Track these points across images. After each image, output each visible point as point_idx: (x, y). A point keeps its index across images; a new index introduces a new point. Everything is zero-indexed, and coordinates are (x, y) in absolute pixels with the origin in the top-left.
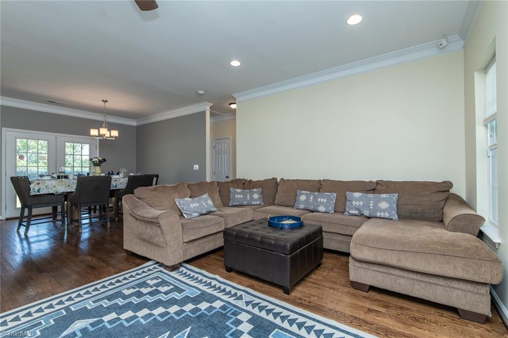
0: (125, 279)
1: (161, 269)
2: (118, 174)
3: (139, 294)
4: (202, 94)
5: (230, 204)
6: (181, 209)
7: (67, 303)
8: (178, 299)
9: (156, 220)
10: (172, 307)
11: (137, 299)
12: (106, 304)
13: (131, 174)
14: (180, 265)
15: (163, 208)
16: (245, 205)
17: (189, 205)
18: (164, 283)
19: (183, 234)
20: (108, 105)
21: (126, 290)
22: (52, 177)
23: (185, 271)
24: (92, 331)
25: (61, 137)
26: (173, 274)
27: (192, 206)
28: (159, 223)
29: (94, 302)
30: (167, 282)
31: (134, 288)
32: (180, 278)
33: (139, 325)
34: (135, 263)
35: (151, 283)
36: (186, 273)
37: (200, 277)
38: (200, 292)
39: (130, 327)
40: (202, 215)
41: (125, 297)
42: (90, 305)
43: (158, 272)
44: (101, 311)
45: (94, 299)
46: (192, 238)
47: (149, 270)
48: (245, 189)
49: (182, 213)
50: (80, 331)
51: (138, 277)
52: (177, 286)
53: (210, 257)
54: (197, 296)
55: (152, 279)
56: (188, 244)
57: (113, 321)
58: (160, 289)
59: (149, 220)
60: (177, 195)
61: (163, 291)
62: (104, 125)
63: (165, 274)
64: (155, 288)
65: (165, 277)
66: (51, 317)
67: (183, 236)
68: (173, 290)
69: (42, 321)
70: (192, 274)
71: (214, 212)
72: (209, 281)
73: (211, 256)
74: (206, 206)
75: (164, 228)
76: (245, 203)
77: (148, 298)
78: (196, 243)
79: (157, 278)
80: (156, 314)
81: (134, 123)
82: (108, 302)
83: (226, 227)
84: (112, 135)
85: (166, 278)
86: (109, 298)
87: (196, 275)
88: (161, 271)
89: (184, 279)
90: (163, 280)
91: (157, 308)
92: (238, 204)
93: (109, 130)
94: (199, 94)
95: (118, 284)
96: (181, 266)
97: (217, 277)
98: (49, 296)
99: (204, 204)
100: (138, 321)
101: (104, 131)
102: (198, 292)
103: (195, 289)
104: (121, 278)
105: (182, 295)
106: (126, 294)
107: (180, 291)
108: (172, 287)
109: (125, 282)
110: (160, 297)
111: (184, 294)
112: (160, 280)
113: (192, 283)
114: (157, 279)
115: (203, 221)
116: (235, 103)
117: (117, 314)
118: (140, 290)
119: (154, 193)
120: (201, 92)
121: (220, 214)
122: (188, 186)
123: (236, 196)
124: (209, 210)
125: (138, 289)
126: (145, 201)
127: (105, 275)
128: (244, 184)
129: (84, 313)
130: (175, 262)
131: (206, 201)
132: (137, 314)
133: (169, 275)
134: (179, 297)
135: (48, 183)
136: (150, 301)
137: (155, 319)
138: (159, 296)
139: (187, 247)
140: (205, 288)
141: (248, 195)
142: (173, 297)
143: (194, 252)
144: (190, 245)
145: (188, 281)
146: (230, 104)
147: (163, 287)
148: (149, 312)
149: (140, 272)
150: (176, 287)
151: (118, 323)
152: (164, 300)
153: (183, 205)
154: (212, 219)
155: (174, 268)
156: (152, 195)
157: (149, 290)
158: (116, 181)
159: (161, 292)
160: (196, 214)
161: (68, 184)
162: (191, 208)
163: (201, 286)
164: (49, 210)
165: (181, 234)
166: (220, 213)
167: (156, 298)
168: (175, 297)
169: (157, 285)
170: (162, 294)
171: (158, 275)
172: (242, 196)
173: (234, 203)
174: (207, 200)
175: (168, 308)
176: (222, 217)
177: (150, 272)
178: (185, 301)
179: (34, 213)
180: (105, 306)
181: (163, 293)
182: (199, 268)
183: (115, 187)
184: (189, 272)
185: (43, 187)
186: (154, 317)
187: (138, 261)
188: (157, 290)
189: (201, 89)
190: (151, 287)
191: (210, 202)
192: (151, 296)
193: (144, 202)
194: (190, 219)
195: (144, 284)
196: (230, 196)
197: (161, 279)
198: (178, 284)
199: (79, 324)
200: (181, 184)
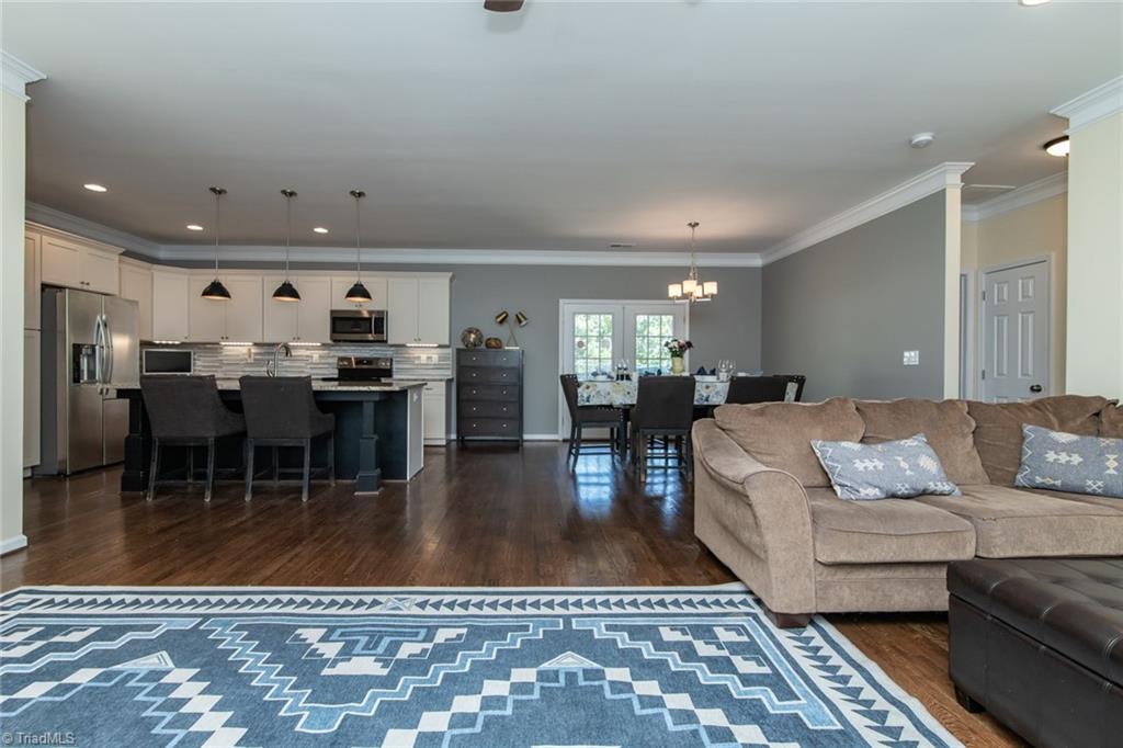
0: (676, 603)
1: (758, 610)
2: (713, 373)
3: (688, 653)
4: (928, 143)
5: (1020, 479)
6: (827, 470)
7: (573, 610)
8: (772, 711)
9: (740, 487)
10: (746, 726)
11: (680, 662)
12: (623, 641)
13: (741, 374)
14: (810, 619)
15: (778, 459)
16: (1094, 494)
17: (850, 461)
18: (751, 650)
19: (814, 538)
20: (699, 232)
21: (668, 628)
22: (609, 377)
23: (818, 641)
24: (581, 687)
25: (631, 304)
26: (783, 636)
27: (859, 466)
28: (747, 497)
29: (608, 628)
30: (759, 651)
31: (684, 633)
32: (798, 655)
33: (657, 726)
34: (709, 573)
35: (725, 636)
36: (818, 649)
37: (857, 680)
38: (840, 727)
39: (642, 719)
40: (894, 496)
41: (660, 645)
42: (600, 632)
43: (748, 614)
44: (611, 654)
45: (610, 621)
46: (844, 557)
47: (731, 603)
48: (1099, 434)
49: (830, 480)
50: (567, 674)
51: (702, 609)
52: (780, 675)
53: (913, 631)
54: (827, 734)
55: (728, 628)
56: (833, 570)
57: (620, 686)
58: (737, 660)
59: (728, 482)
60: (819, 431)
61: (740, 671)
62: (691, 274)
63: (764, 627)
64: (725, 653)
65: (760, 636)
66: (544, 624)
67: (814, 545)
68: (767, 681)
69: (531, 625)
70: (836, 660)
71: (942, 494)
72: (881, 704)
73: (916, 627)
74: (908, 473)
75: (760, 510)
76: (1091, 485)
77: (703, 671)
78: (862, 575)
79: (740, 630)
80: (703, 722)
81: (757, 261)
82: (628, 640)
83: (981, 554)
84: (706, 293)
85: (762, 640)
86: (635, 633)
87: (846, 669)
88: (755, 617)
89: (806, 664)
90: (753, 642)
91: (713, 707)
92: (1058, 483)
93: (700, 283)
94: (917, 146)
95: (659, 610)
96: (812, 623)
97: (915, 705)
98: (556, 585)
99: (904, 465)
100: (661, 715)
101: (691, 286)
102: (834, 724)
103: (826, 709)
104: (669, 598)
105: (784, 707)
106: (665, 638)
107: (786, 693)
108: (766, 670)
109: (673, 610)
110: (729, 683)
111: (790, 707)
112: (745, 639)
113: (825, 686)
114: (740, 634)
115: (891, 517)
116: (1066, 138)
117: (632, 674)
118: (694, 642)
119: (758, 420)
120: (925, 137)
121: (963, 508)
122: (857, 409)
123: (1051, 456)
124: (921, 487)
125: (689, 638)
126: (736, 437)
127: (647, 580)
128: (1097, 414)
129: (583, 643)
130: (790, 607)
131: (911, 457)
132: (665, 696)
133: (772, 636)
134: (773, 708)
135: (600, 387)
136: (702, 682)
137: (695, 733)
138: (726, 679)
139: (829, 578)
140: (860, 723)
141: (1112, 457)
142: (759, 700)
143: (852, 596)
144: (840, 575)
145: (816, 675)
146: (1047, 145)
147: (746, 659)
148: (691, 707)
149: (710, 599)
150: (777, 673)
151: (624, 696)
152: (735, 696)
153: (833, 460)
154: (921, 517)
155: (789, 622)
156: (752, 424)
157: (711, 651)
158: (707, 387)
159: (735, 671)
160: (873, 492)
161: (628, 390)
162: (856, 472)
163: (847, 709)
164: (604, 432)
165: (811, 540)
166: (966, 502)
167: (718, 679)
168: (765, 701)
169: (734, 648)
170: (735, 677)
171: (745, 624)
172: (1076, 459)
173: (1039, 480)
174: (917, 456)
175: (734, 723)
176: (969, 518)
177: (730, 609)
178: (786, 726)
179: (584, 436)
180: (620, 646)
181: (740, 676)
182: (861, 649)
183: (707, 400)
184: (827, 650)
185: (593, 393)
186: (694, 727)
187: (716, 572)
188: (728, 660)
189: (924, 130)
190: (719, 647)
191: (929, 463)
192: (710, 669)
193: (732, 438)
194: (848, 501)
195: (706, 633)
196: (1021, 453)
197: (749, 636)
198: (785, 669)
199: (570, 660)
200: (837, 403)
